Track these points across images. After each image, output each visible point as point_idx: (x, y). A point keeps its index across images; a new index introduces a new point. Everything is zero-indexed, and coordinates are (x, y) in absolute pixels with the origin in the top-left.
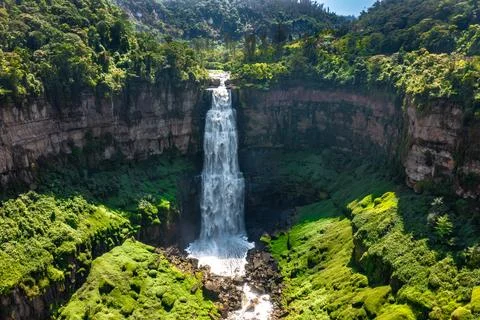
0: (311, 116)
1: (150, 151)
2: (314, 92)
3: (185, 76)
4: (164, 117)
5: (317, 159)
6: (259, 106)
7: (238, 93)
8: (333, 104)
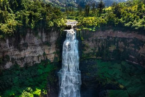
0: (116, 44)
1: (34, 61)
2: (119, 32)
3: (52, 24)
4: (41, 45)
5: (119, 66)
6: (89, 39)
7: (80, 32)
8: (129, 39)
